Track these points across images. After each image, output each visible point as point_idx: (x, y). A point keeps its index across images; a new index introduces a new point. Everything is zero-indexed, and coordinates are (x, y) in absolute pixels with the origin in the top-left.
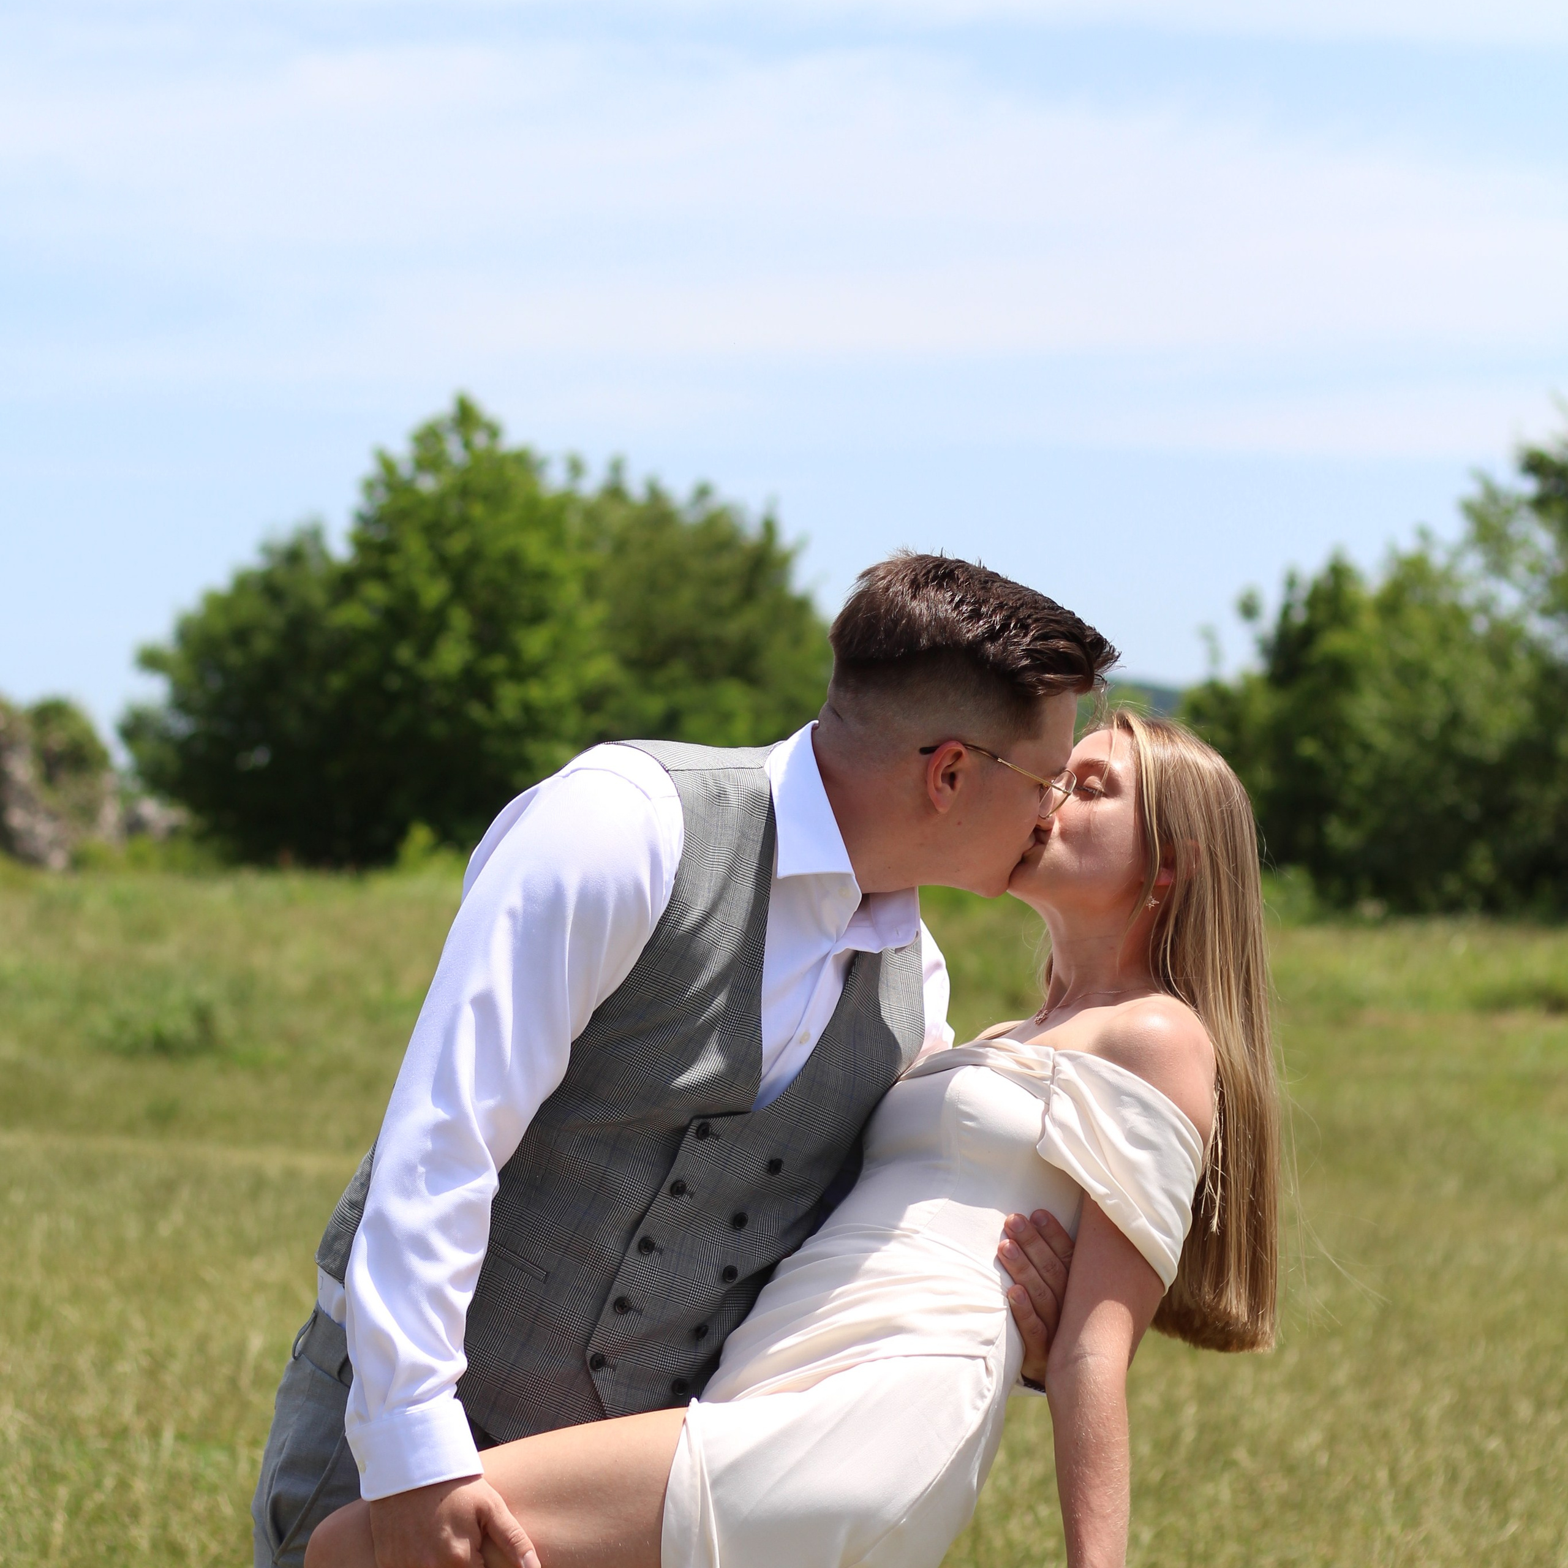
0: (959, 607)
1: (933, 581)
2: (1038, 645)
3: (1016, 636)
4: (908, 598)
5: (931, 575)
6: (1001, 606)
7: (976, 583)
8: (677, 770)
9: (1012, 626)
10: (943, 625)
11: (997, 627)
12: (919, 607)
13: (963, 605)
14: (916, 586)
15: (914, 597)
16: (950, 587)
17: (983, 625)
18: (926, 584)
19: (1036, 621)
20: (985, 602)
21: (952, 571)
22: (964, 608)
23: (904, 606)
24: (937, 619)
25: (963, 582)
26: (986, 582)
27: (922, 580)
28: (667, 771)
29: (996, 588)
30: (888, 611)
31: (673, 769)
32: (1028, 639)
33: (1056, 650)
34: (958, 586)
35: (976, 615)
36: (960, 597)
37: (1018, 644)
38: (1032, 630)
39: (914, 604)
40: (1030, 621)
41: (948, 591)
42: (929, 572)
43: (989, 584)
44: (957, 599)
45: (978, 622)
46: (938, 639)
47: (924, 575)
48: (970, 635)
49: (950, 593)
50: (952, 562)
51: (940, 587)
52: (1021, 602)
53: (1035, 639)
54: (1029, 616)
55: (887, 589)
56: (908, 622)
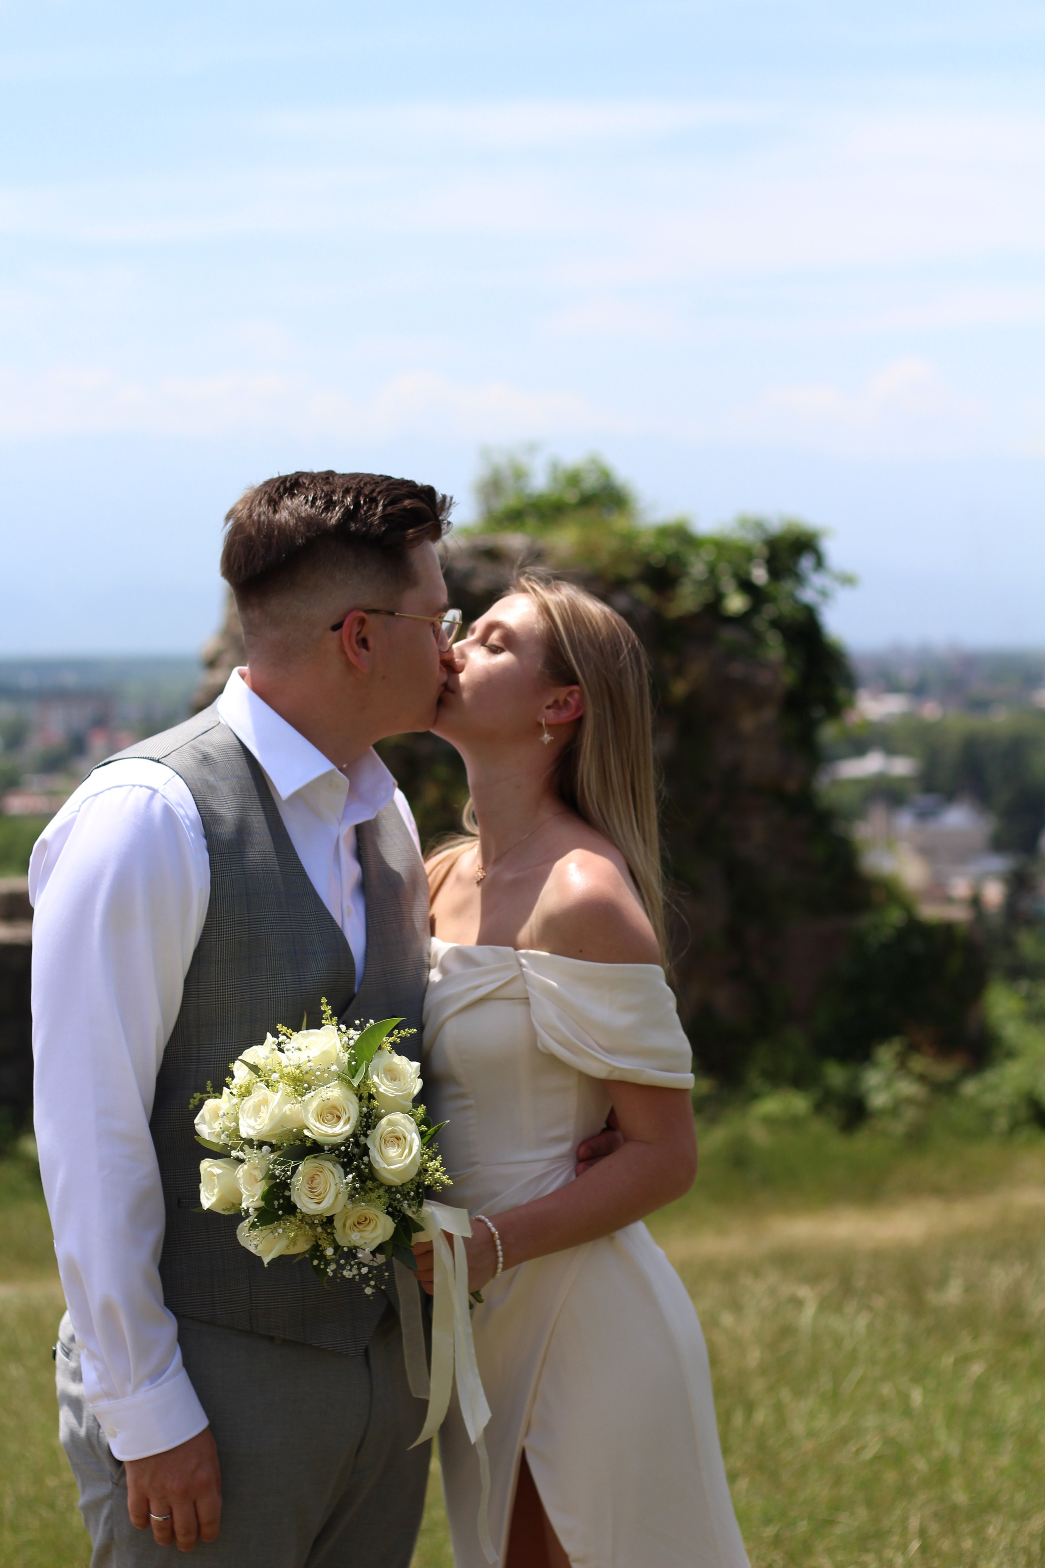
0: (315, 503)
1: (285, 494)
2: (390, 509)
3: (369, 509)
4: (271, 514)
5: (281, 489)
6: (347, 491)
7: (320, 481)
8: (165, 757)
9: (362, 502)
10: (309, 522)
11: (352, 507)
12: (283, 515)
13: (317, 500)
14: (274, 503)
15: (275, 511)
16: (300, 492)
17: (340, 510)
18: (281, 498)
19: (380, 493)
20: (333, 492)
21: (297, 480)
22: (319, 503)
23: (270, 523)
24: (300, 518)
25: (309, 485)
26: (328, 478)
27: (276, 497)
28: (158, 761)
29: (338, 481)
30: (259, 531)
31: (161, 757)
32: (380, 508)
33: (405, 509)
34: (307, 489)
35: (330, 505)
36: (312, 495)
37: (374, 515)
38: (380, 501)
39: (277, 516)
40: (375, 494)
41: (301, 496)
42: (278, 489)
43: (331, 478)
44: (310, 498)
45: (335, 509)
46: (308, 534)
47: (276, 492)
48: (333, 521)
49: (303, 497)
50: (292, 475)
51: (292, 496)
52: (362, 483)
53: (385, 506)
54: (373, 491)
55: (250, 516)
56: (279, 532)
